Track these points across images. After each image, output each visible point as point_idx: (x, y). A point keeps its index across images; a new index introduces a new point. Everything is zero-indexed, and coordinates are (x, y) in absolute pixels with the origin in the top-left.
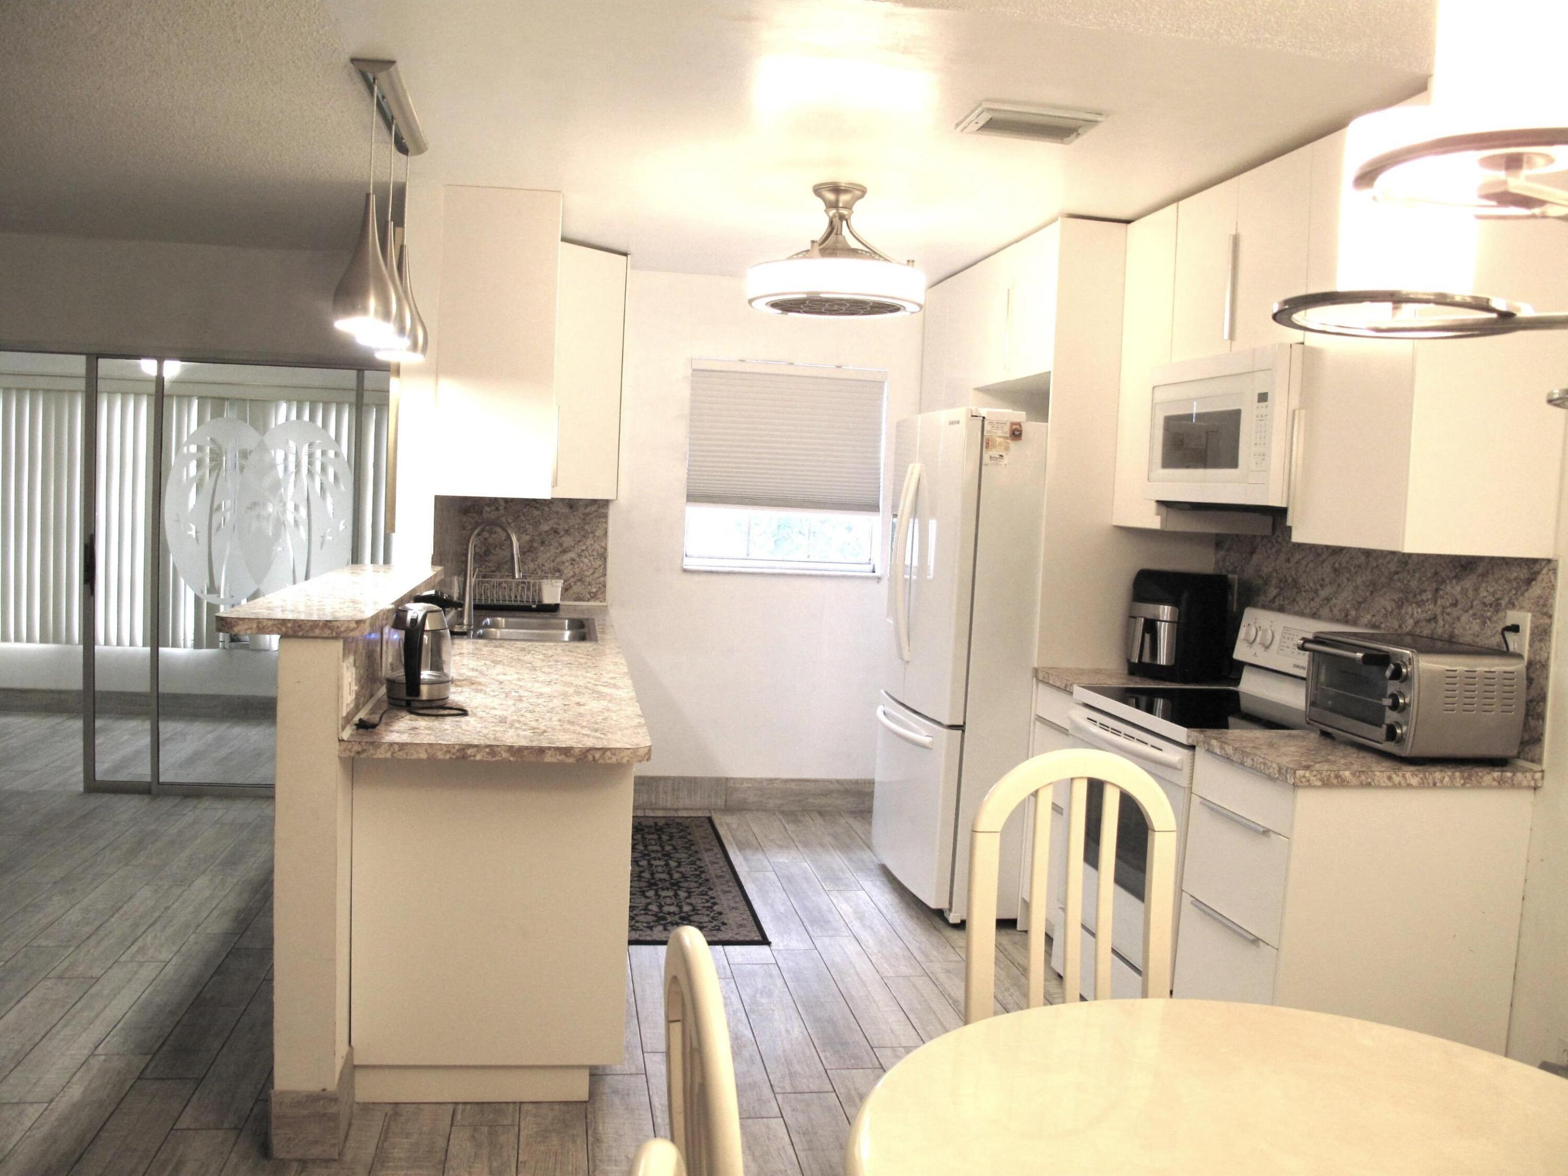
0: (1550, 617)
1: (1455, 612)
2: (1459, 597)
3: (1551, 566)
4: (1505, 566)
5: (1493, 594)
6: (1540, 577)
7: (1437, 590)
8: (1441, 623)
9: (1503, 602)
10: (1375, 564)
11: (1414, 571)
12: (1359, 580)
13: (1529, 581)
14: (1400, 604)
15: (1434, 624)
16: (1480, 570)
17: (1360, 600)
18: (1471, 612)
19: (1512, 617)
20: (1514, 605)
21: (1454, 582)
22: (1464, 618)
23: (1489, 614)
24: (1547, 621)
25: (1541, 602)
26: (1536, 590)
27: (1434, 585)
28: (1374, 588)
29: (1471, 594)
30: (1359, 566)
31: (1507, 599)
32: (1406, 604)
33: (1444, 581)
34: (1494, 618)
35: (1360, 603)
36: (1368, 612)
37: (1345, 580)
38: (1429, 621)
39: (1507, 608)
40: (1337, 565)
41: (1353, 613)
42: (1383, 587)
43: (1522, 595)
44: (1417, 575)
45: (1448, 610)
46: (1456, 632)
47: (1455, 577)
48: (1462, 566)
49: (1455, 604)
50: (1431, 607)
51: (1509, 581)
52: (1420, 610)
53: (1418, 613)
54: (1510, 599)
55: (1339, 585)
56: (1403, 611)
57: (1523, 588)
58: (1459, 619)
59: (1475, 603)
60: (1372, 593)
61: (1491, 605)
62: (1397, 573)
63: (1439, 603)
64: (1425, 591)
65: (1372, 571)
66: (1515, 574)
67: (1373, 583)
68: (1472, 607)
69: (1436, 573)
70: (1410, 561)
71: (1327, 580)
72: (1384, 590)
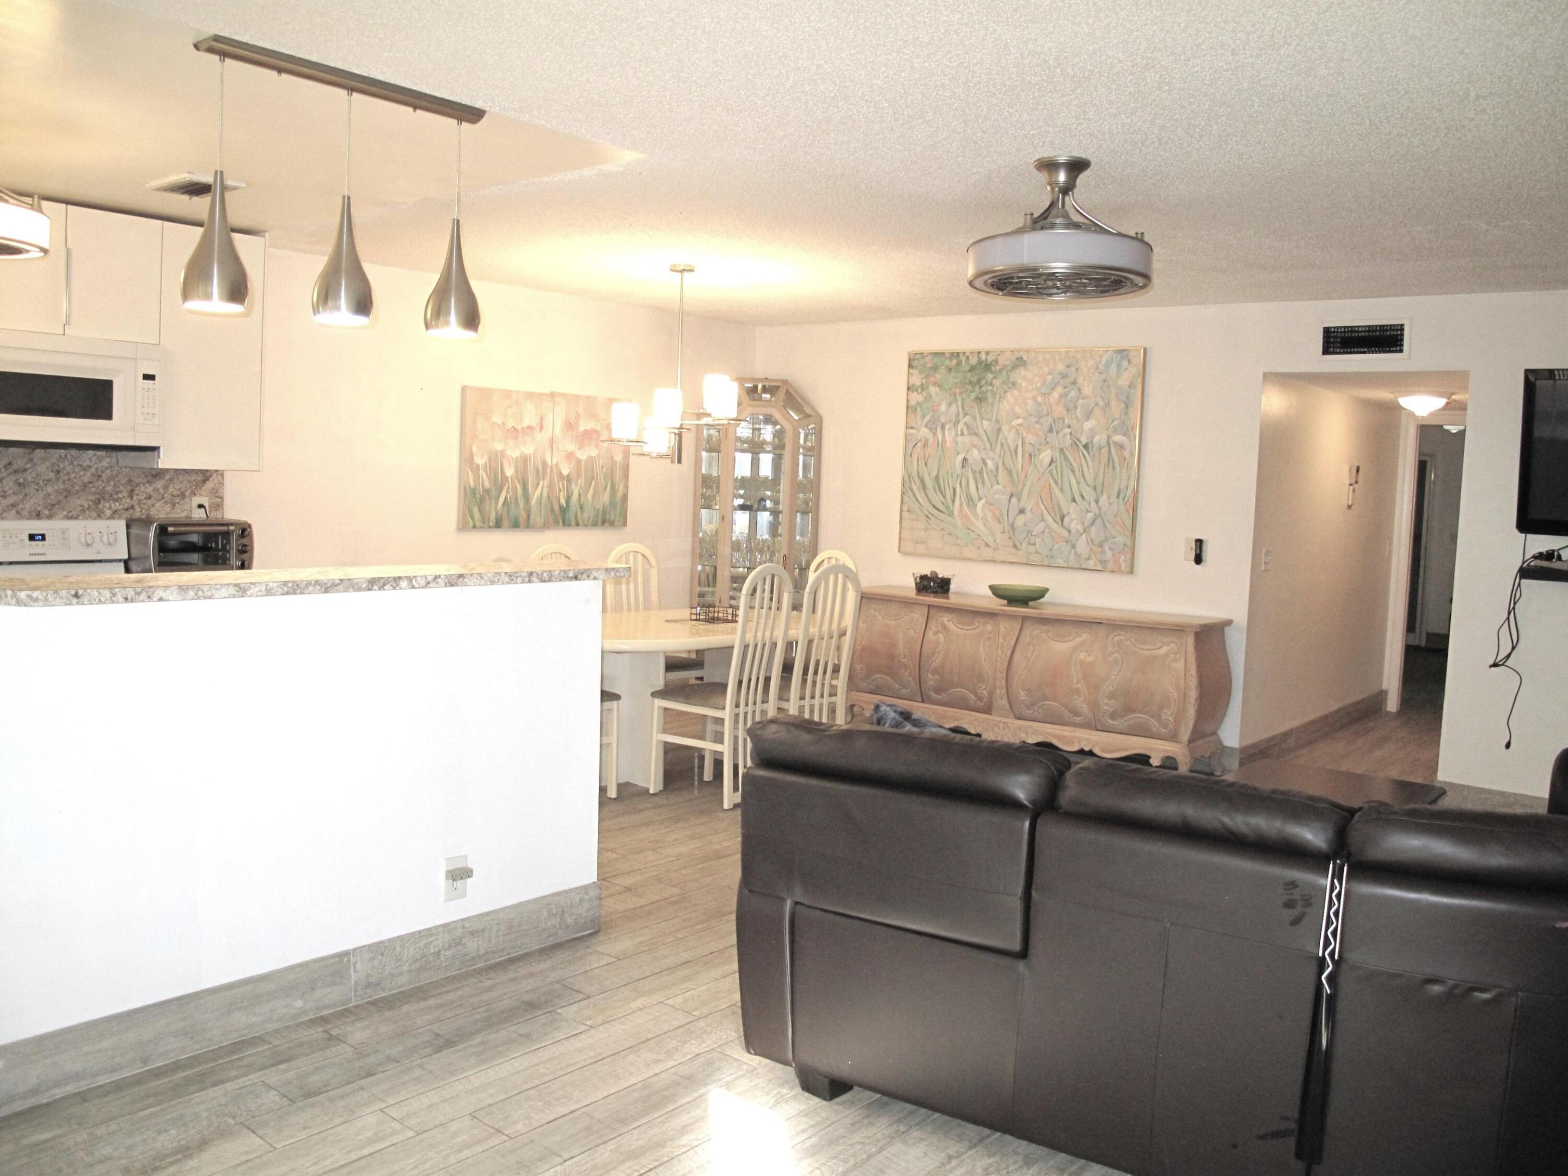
0: (221, 498)
1: (150, 502)
2: (152, 493)
3: (219, 473)
4: (186, 475)
5: (179, 490)
6: (211, 479)
7: (132, 491)
8: (138, 509)
9: (187, 494)
10: (67, 478)
11: (109, 481)
12: (50, 489)
13: (205, 481)
14: (98, 502)
15: (132, 511)
16: (167, 477)
17: (54, 503)
18: (163, 501)
19: (196, 500)
20: (195, 494)
21: (147, 485)
22: (158, 505)
23: (177, 501)
24: (220, 500)
25: (214, 491)
26: (210, 485)
27: (129, 488)
28: (68, 494)
29: (162, 491)
30: (49, 480)
31: (189, 491)
32: (102, 502)
33: (137, 485)
34: (182, 502)
35: (54, 505)
36: (64, 510)
37: (33, 491)
38: (127, 509)
39: (190, 496)
40: (21, 481)
41: (47, 512)
42: (77, 492)
43: (200, 488)
44: (112, 483)
45: (144, 501)
46: (152, 513)
47: (148, 482)
48: (153, 475)
49: (150, 497)
50: (128, 501)
51: (189, 481)
52: (117, 504)
53: (116, 506)
54: (192, 491)
55: (26, 495)
56: (101, 506)
57: (200, 485)
58: (153, 505)
59: (166, 495)
60: (66, 497)
61: (178, 496)
62: (91, 482)
63: (135, 498)
64: (121, 492)
65: (64, 482)
66: (193, 478)
67: (65, 490)
68: (163, 498)
69: (130, 481)
70: (103, 475)
71: (11, 492)
72: (80, 494)
